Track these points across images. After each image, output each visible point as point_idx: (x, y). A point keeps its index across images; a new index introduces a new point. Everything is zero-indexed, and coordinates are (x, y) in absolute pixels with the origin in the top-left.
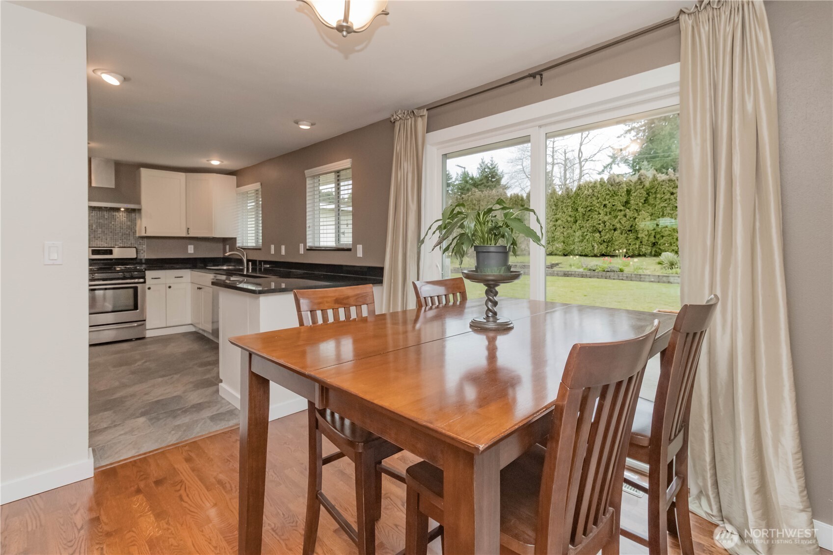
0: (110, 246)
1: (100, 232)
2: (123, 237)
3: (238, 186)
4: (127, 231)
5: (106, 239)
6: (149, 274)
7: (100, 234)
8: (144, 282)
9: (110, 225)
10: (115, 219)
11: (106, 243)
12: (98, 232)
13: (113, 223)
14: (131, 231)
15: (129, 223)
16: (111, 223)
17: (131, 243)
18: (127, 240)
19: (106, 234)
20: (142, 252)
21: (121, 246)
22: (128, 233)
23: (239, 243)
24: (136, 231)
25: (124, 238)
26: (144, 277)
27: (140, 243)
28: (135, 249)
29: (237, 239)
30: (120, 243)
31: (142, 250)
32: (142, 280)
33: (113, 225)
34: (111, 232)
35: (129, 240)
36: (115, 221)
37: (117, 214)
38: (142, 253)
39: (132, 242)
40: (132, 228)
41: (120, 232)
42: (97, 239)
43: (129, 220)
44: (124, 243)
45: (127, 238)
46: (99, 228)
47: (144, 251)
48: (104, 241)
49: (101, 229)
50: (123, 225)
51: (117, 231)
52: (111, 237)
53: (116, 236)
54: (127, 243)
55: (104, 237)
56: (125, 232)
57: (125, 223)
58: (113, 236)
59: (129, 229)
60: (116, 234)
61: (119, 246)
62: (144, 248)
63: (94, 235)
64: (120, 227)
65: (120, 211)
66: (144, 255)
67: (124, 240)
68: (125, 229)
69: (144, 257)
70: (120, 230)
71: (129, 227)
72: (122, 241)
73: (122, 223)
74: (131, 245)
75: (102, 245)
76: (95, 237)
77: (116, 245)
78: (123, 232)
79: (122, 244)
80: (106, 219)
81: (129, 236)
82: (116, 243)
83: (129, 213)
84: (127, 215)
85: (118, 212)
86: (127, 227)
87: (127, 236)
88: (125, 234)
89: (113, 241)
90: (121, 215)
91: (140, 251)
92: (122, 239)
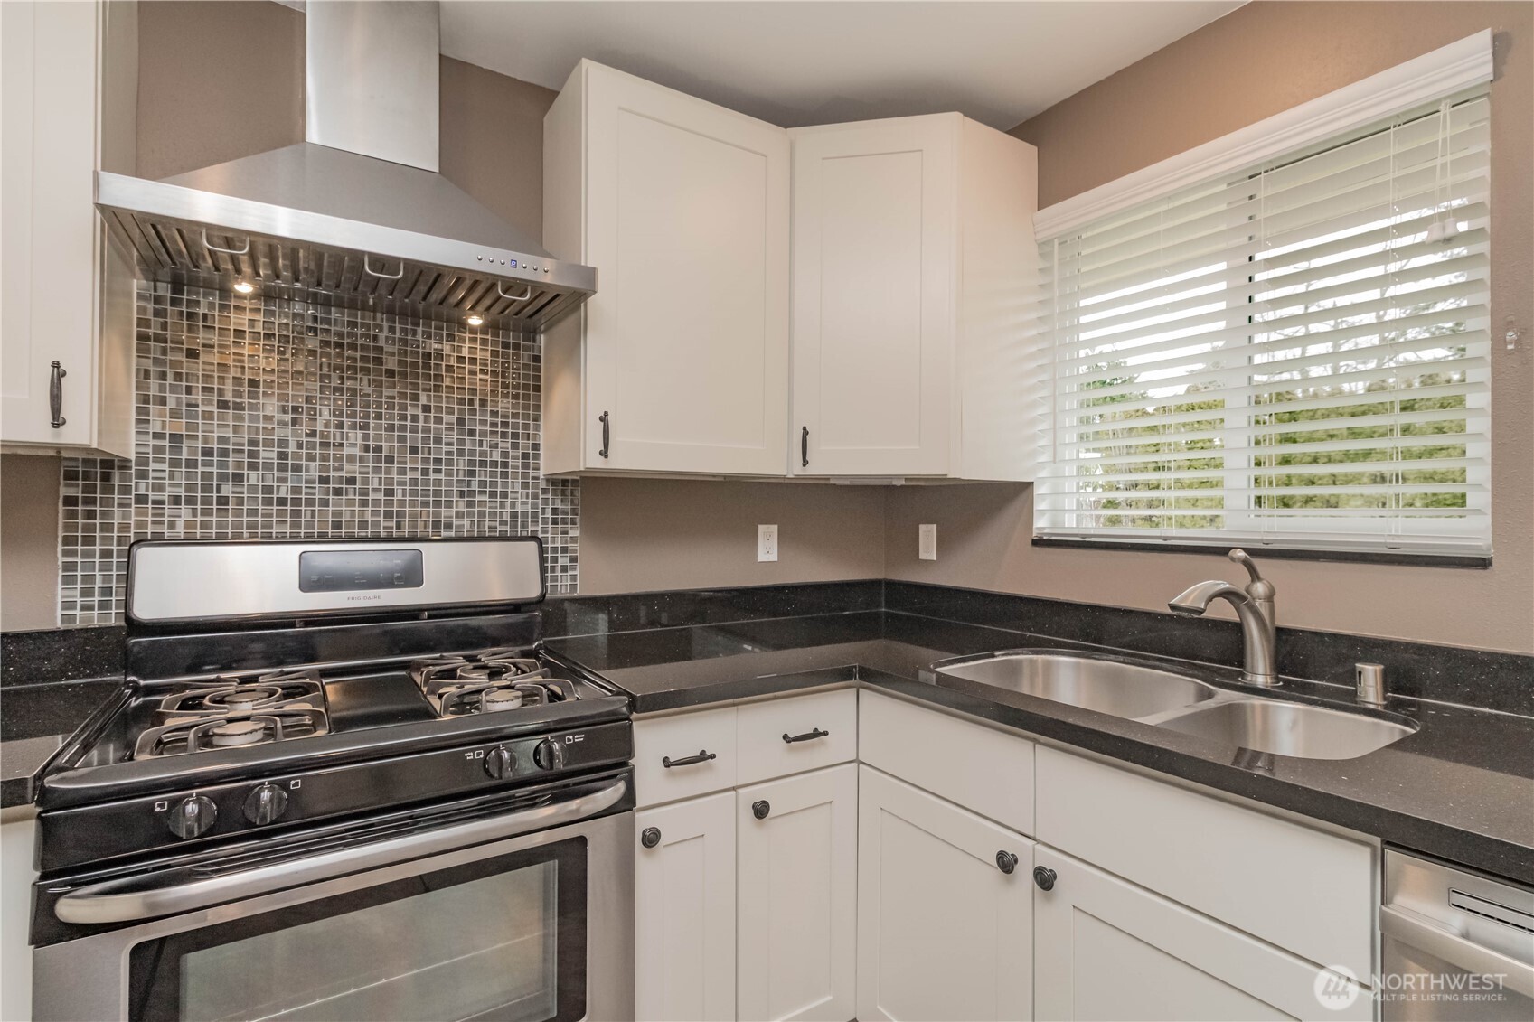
0: (406, 531)
1: (357, 451)
2: (475, 481)
3: (1046, 198)
4: (494, 445)
5: (389, 492)
7: (351, 458)
8: (628, 802)
9: (410, 411)
10: (439, 377)
11: (386, 515)
12: (346, 451)
13: (423, 400)
14: (515, 446)
15: (505, 403)
16: (416, 398)
17: (514, 515)
18: (493, 494)
19: (390, 460)
20: (563, 560)
21: (465, 531)
22: (497, 456)
23: (1043, 512)
24: (536, 447)
25: (475, 487)
26: (622, 774)
27: (554, 511)
28: (533, 545)
29: (1039, 490)
30: (459, 514)
31: (564, 550)
34: (414, 450)
35: (504, 495)
36: (437, 388)
37: (446, 347)
38: (564, 569)
39: (519, 508)
40: (521, 434)
41: (461, 453)
42: (338, 492)
43: (505, 386)
44: (482, 514)
45: (494, 484)
46: (353, 426)
47: (574, 560)
48: (376, 502)
49: (360, 433)
50: (473, 412)
51: (445, 448)
52: (414, 482)
53: (438, 471)
54: (493, 514)
55: (376, 481)
56: (483, 453)
57: (483, 403)
58: (425, 472)
59: (504, 435)
60: (438, 461)
61: (452, 533)
62: (573, 539)
63: (324, 468)
64: (461, 422)
65: (463, 325)
66: (574, 577)
67: (478, 498)
68: (483, 434)
69: (573, 587)
70: (461, 442)
71: (505, 424)
72: (471, 504)
73: (471, 402)
74: (514, 525)
75: (363, 525)
76: (324, 480)
77: (436, 525)
78: (472, 453)
79: (465, 521)
80: (391, 373)
81: (504, 475)
82: (437, 514)
83: (506, 345)
84: (495, 354)
85: (451, 338)
86: (494, 425)
87: (493, 474)
88: (483, 464)
89: (426, 504)
90: (465, 353)
91: (555, 560)
92: (471, 493)
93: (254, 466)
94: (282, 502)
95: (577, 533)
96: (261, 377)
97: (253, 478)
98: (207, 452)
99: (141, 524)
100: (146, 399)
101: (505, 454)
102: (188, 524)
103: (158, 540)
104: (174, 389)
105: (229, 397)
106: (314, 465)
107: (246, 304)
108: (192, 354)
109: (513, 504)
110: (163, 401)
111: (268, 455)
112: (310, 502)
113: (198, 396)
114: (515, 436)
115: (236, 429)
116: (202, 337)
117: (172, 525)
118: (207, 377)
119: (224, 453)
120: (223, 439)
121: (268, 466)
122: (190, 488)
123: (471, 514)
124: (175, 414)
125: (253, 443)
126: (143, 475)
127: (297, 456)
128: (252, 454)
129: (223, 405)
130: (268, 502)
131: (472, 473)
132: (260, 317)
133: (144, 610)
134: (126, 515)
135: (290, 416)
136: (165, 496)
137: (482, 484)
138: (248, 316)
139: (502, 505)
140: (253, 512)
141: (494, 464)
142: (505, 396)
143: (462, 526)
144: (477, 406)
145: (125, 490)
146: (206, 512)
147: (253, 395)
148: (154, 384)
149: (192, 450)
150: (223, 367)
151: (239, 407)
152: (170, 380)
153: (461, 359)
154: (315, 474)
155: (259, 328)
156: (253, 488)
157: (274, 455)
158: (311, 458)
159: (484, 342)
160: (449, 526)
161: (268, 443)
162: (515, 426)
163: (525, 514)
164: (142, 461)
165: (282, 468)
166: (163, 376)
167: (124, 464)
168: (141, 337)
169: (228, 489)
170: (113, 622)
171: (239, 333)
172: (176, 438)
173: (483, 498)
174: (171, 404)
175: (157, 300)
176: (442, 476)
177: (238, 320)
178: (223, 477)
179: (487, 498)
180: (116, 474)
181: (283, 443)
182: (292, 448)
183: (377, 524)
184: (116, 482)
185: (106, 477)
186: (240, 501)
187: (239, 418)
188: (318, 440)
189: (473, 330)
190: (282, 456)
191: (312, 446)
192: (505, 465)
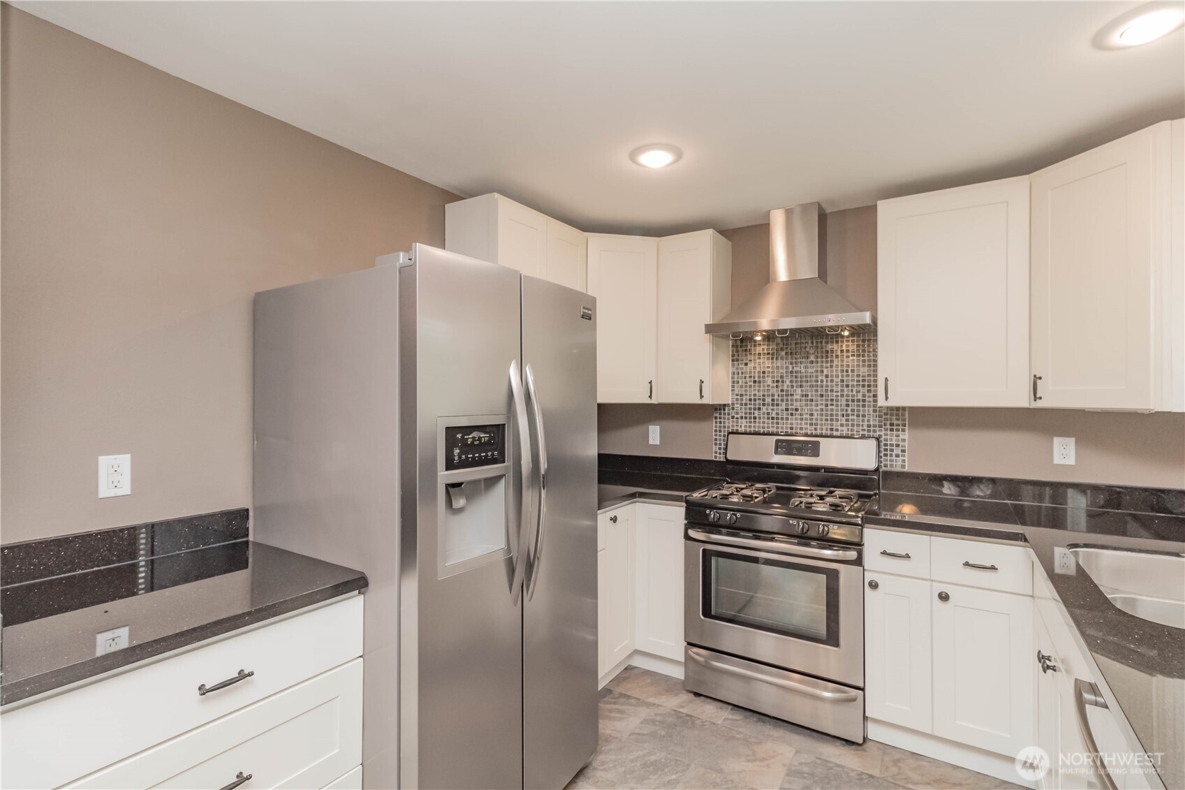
0: (819, 432)
1: (799, 397)
2: (849, 409)
4: (858, 392)
5: (812, 415)
6: (875, 539)
7: (796, 400)
8: (859, 562)
10: (832, 361)
11: (811, 424)
13: (825, 372)
14: (869, 391)
15: (864, 370)
16: (822, 372)
17: (869, 426)
18: (858, 416)
20: (897, 451)
21: (845, 433)
22: (860, 397)
24: (877, 393)
25: (850, 412)
26: (858, 545)
27: (892, 424)
28: (873, 442)
30: (842, 425)
31: (898, 446)
32: (852, 555)
33: (827, 376)
34: (822, 396)
35: (864, 416)
36: (831, 366)
37: (835, 346)
38: (897, 456)
39: (872, 423)
40: (869, 383)
41: (842, 396)
42: (792, 414)
43: (864, 361)
44: (853, 425)
45: (858, 411)
46: (797, 387)
47: (903, 451)
48: (806, 419)
49: (800, 389)
50: (848, 376)
51: (835, 394)
52: (822, 410)
53: (832, 405)
54: (858, 425)
55: (806, 410)
56: (853, 396)
57: (853, 371)
58: (827, 405)
59: (863, 386)
60: (832, 400)
61: (838, 434)
62: (904, 440)
63: (787, 405)
64: (842, 381)
65: (843, 337)
66: (904, 461)
67: (850, 418)
68: (853, 386)
69: (903, 466)
70: (842, 391)
71: (864, 381)
72: (847, 420)
73: (847, 371)
74: (869, 431)
75: (801, 429)
76: (787, 410)
77: (832, 430)
78: (848, 396)
79: (845, 428)
80: (812, 362)
81: (864, 406)
82: (832, 425)
83: (863, 341)
84: (858, 346)
85: (837, 342)
86: (858, 381)
87: (858, 406)
88: (853, 401)
89: (827, 420)
90: (844, 348)
91: (892, 450)
92: (848, 415)
93: (764, 405)
94: (773, 418)
95: (906, 437)
96: (766, 370)
97: (764, 409)
98: (750, 400)
99: (733, 426)
100: (733, 382)
101: (864, 396)
102: (746, 426)
103: (737, 433)
104: (741, 378)
105: (757, 379)
106: (784, 403)
107: (762, 343)
108: (746, 364)
109: (868, 421)
110: (738, 382)
111: (768, 400)
112: (782, 419)
113: (748, 379)
114: (869, 386)
115: (759, 391)
116: (749, 357)
117: (741, 426)
118: (750, 372)
119: (755, 400)
120: (755, 395)
121: (768, 405)
122: (746, 413)
123: (847, 425)
124: (741, 387)
125: (764, 396)
126: (733, 409)
127: (777, 400)
128: (764, 400)
129: (755, 382)
130: (768, 418)
131: (847, 405)
132: (766, 347)
133: (730, 457)
134: (729, 423)
135: (775, 384)
136: (739, 416)
137: (853, 410)
138: (762, 347)
139: (863, 421)
140: (764, 423)
141: (858, 401)
142: (864, 366)
143: (843, 431)
144: (850, 373)
145: (729, 414)
146: (750, 422)
147: (764, 377)
148: (736, 376)
149: (746, 399)
150: (755, 368)
151: (759, 382)
152: (740, 375)
153: (842, 351)
154: (784, 407)
155: (766, 352)
156: (764, 413)
157: (770, 400)
158: (782, 401)
159: (853, 341)
160: (837, 430)
161: (768, 395)
162: (869, 381)
163: (875, 426)
164: (733, 404)
165: (773, 405)
166: (738, 373)
167: (728, 405)
168: (733, 361)
169: (757, 412)
170: (723, 459)
171: (759, 354)
172: (742, 395)
173: (853, 417)
174: (740, 383)
175: (737, 347)
176: (834, 407)
177: (759, 349)
178: (755, 409)
179: (855, 417)
180: (727, 408)
181: (773, 395)
182: (776, 397)
183: (806, 429)
184: (726, 411)
185: (724, 410)
186: (760, 418)
187: (759, 386)
188: (784, 393)
189: (848, 337)
190: (773, 400)
191: (782, 396)
192: (864, 401)
